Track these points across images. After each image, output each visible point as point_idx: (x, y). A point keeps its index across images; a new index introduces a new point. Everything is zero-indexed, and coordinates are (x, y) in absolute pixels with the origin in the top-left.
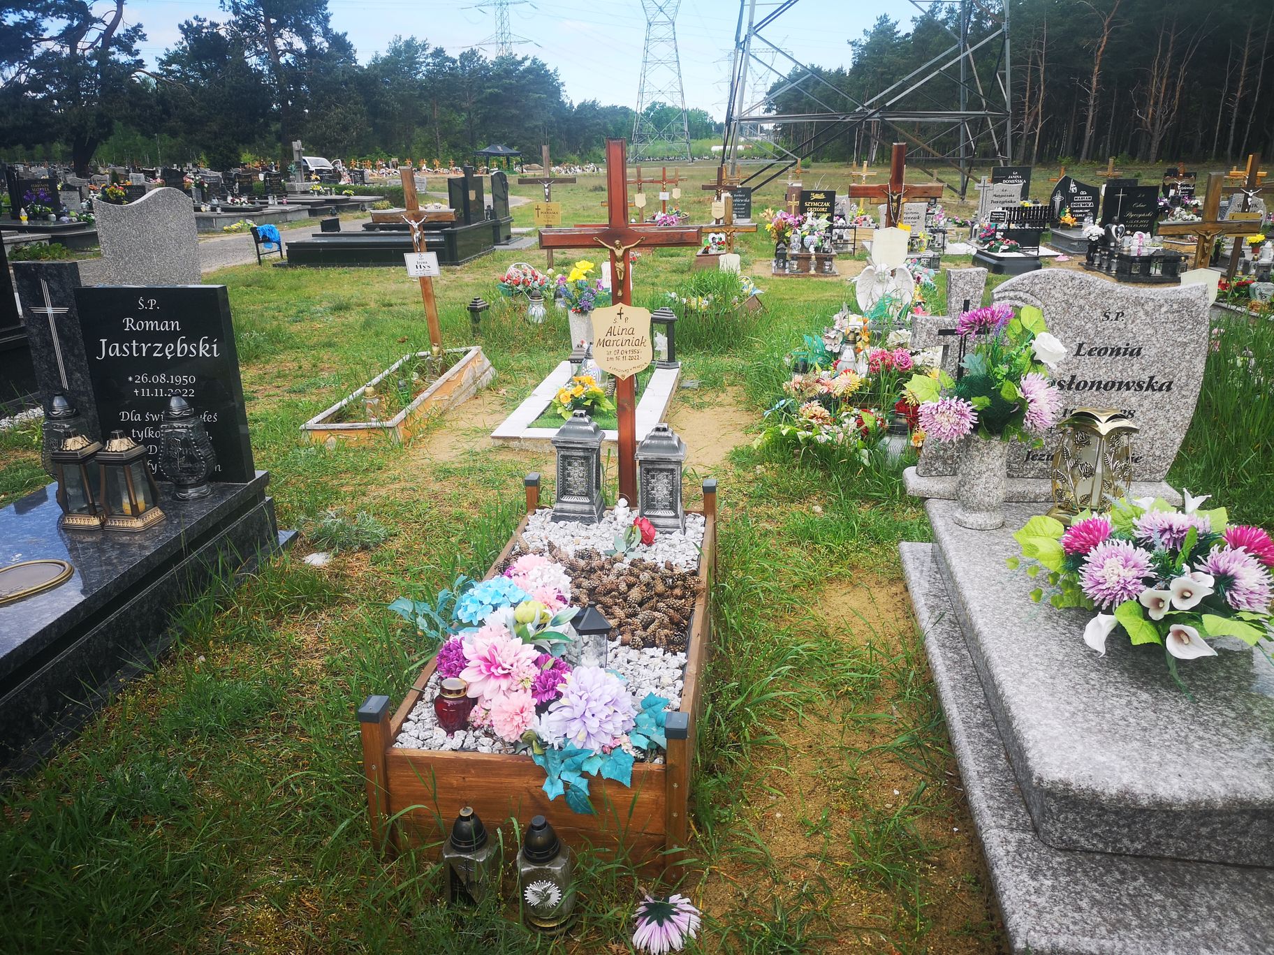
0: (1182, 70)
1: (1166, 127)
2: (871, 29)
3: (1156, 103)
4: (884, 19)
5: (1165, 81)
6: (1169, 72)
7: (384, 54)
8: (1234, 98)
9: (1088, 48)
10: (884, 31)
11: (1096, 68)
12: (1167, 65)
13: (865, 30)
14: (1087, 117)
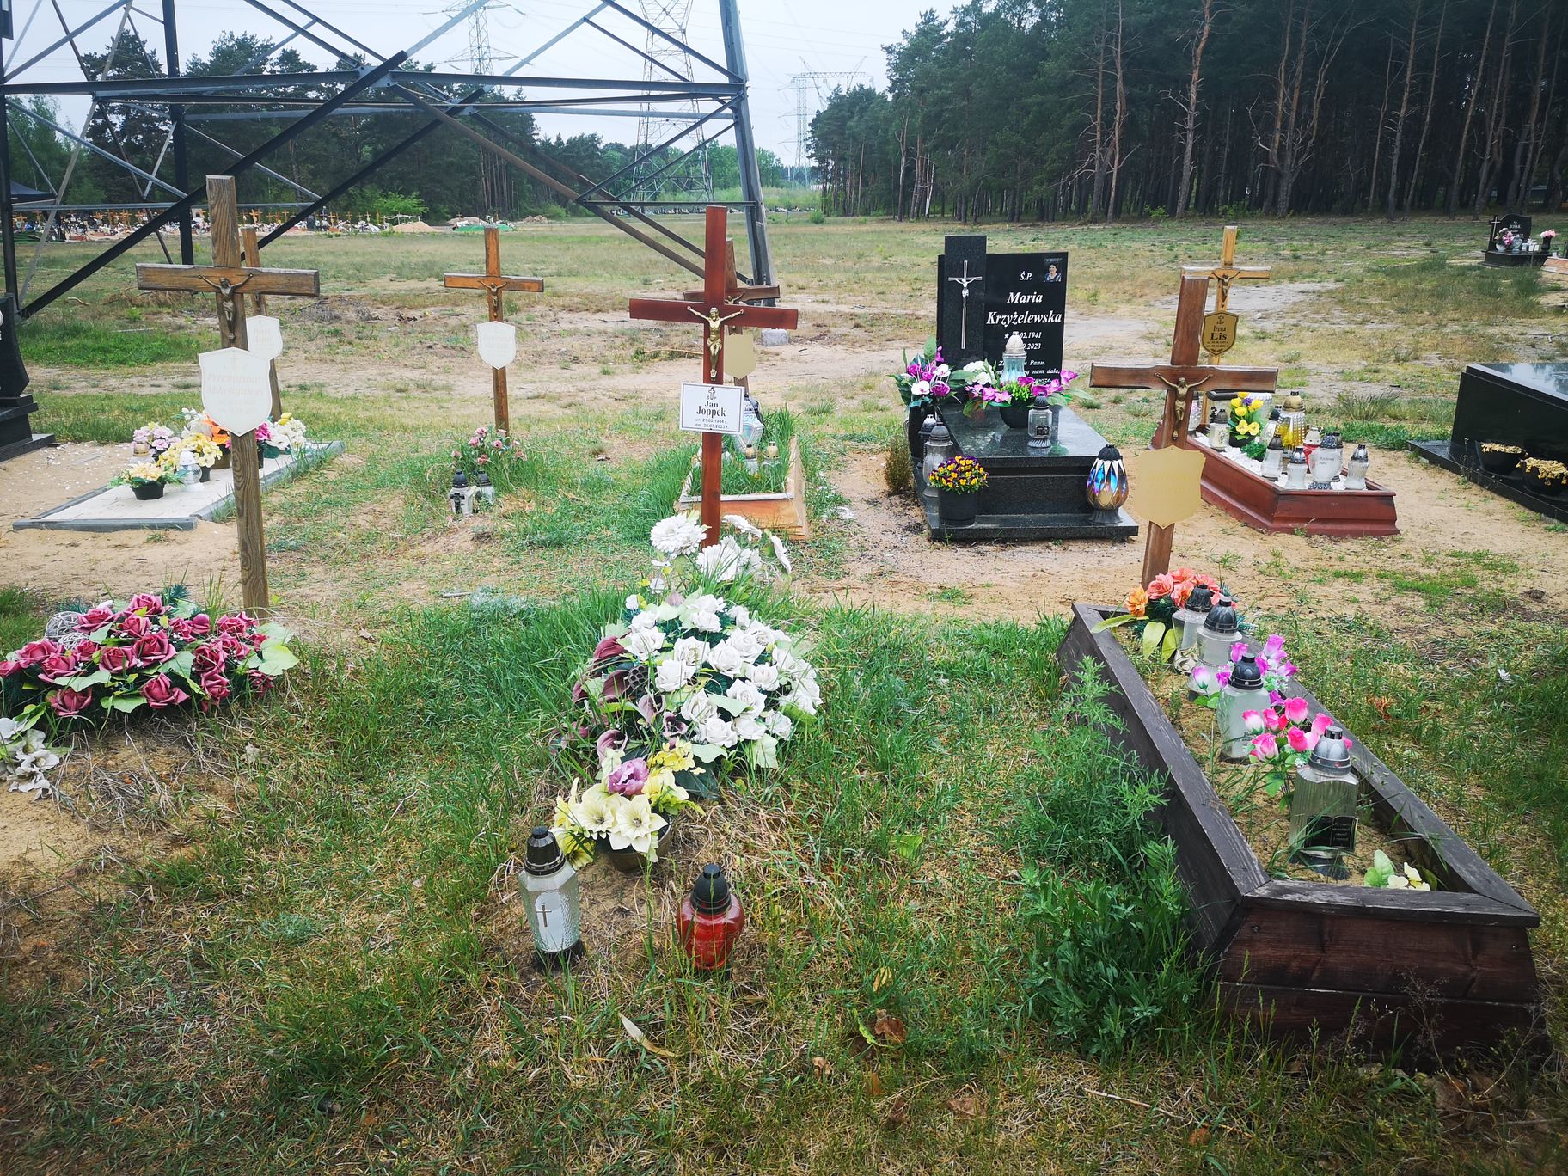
0: (1321, 76)
1: (1300, 162)
2: (913, 30)
3: (1284, 127)
4: (930, 17)
5: (1296, 95)
6: (1302, 81)
7: (206, 58)
8: (1396, 118)
9: (1184, 41)
10: (929, 31)
11: (1195, 74)
12: (1299, 69)
13: (904, 32)
14: (1184, 147)
